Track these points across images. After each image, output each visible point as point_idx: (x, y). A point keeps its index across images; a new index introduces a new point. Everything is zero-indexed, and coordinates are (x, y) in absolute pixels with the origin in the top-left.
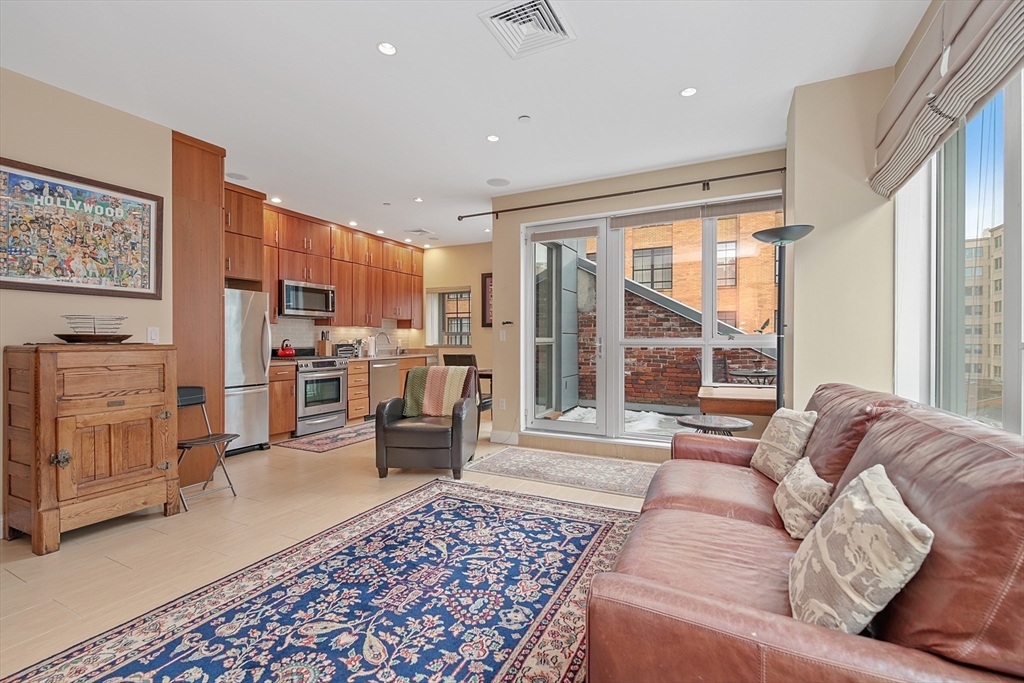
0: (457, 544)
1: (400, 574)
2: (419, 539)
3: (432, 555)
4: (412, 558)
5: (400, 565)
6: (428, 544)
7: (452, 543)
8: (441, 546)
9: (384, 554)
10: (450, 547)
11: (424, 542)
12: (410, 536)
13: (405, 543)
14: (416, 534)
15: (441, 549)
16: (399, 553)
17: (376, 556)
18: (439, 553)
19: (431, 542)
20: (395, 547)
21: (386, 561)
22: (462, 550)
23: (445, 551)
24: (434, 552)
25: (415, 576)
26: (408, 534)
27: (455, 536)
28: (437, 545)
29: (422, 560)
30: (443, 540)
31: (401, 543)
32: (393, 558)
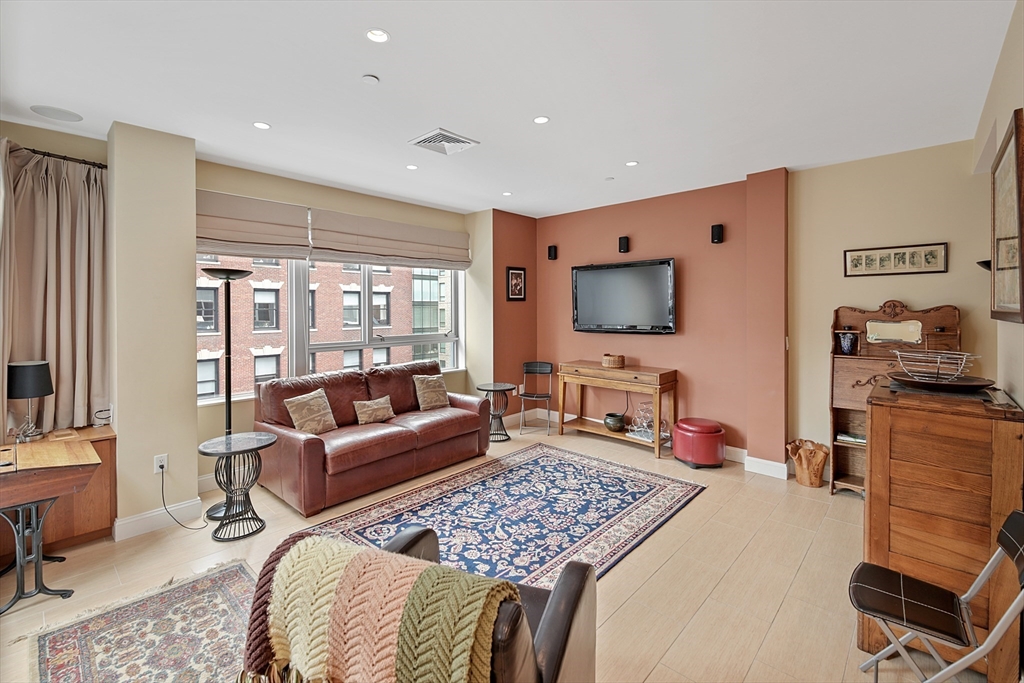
0: (487, 532)
1: (532, 516)
2: (516, 542)
3: (509, 526)
4: (523, 526)
5: (531, 521)
6: (510, 535)
7: (490, 533)
8: (499, 533)
9: (545, 531)
10: (493, 530)
11: (512, 539)
12: (524, 547)
13: (529, 540)
14: (518, 548)
15: (500, 530)
16: (533, 531)
17: (551, 531)
18: (502, 527)
19: (506, 537)
20: (537, 537)
21: (542, 527)
22: (485, 526)
23: (498, 527)
24: (506, 528)
25: (522, 513)
26: (526, 550)
27: (485, 540)
28: (503, 533)
29: (516, 523)
30: (496, 538)
31: (531, 540)
32: (537, 527)
